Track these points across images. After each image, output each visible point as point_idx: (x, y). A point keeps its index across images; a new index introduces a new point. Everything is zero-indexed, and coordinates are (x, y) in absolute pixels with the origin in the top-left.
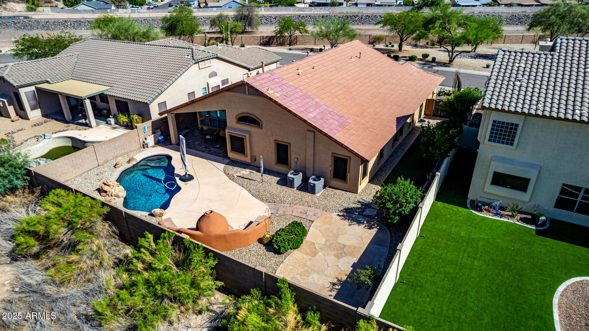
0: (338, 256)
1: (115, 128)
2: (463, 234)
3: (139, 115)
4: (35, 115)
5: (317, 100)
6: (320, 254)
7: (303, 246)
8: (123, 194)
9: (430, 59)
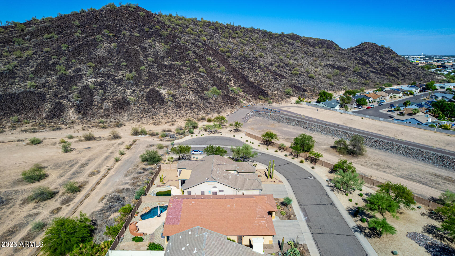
5: (181, 213)
6: (135, 246)
7: (138, 243)
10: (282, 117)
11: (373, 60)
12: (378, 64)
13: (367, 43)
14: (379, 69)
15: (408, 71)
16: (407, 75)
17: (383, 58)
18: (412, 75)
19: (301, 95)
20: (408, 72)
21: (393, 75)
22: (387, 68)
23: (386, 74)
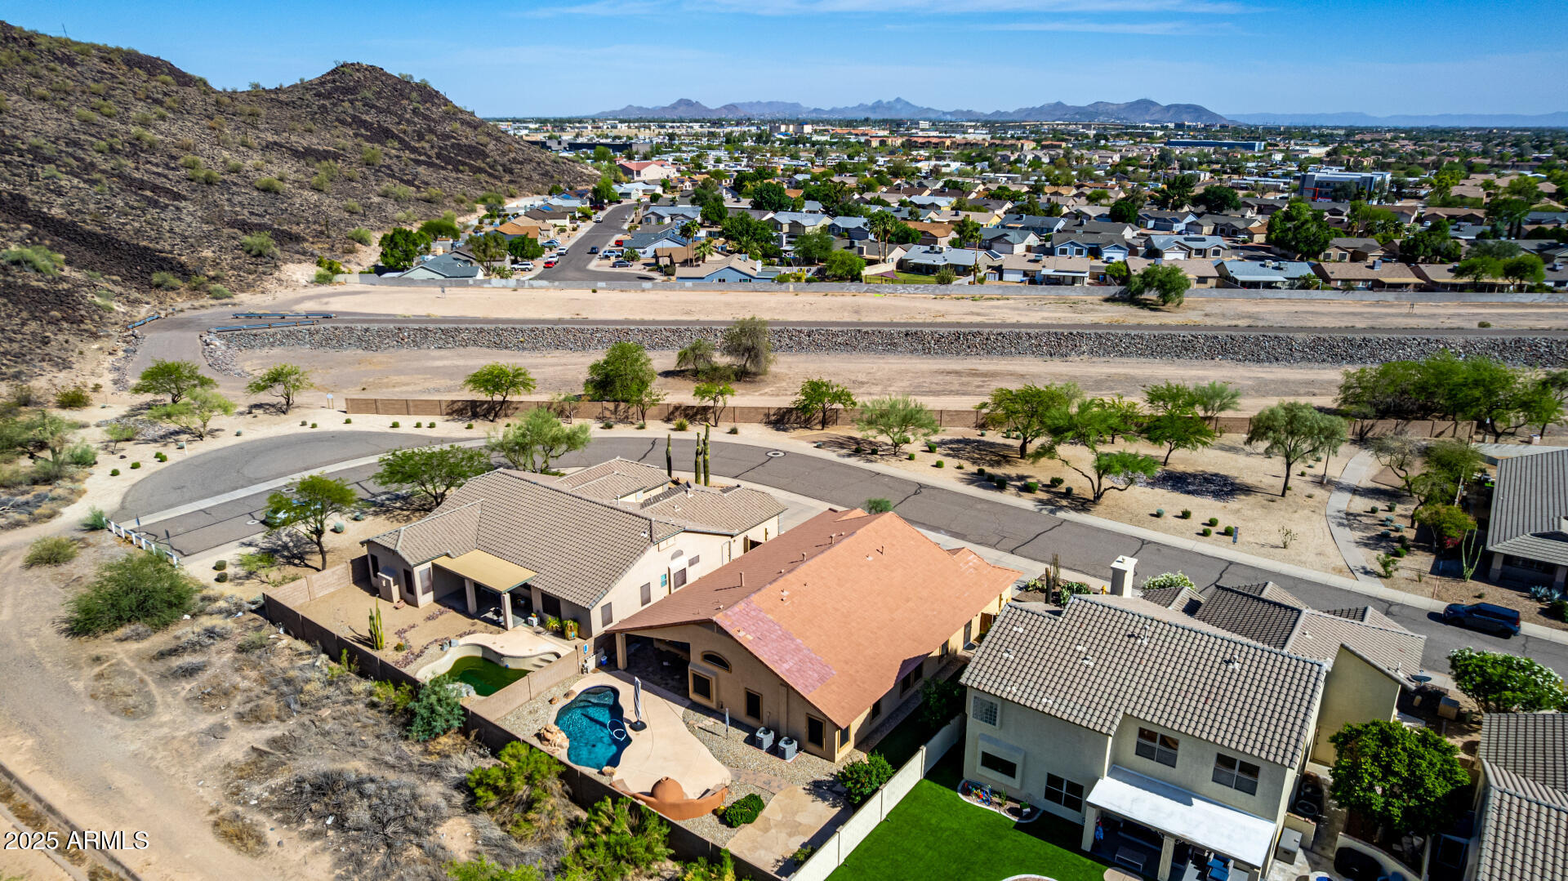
0: (790, 835)
1: (539, 633)
2: (933, 821)
3: (575, 620)
4: (426, 600)
5: (799, 641)
6: (773, 831)
7: (758, 820)
8: (566, 744)
9: (1062, 488)
10: (367, 330)
11: (399, 123)
12: (421, 137)
13: (357, 67)
14: (433, 153)
15: (512, 155)
16: (516, 168)
17: (426, 117)
18: (529, 167)
19: (298, 252)
20: (514, 159)
21: (480, 170)
22: (453, 146)
23: (461, 168)
